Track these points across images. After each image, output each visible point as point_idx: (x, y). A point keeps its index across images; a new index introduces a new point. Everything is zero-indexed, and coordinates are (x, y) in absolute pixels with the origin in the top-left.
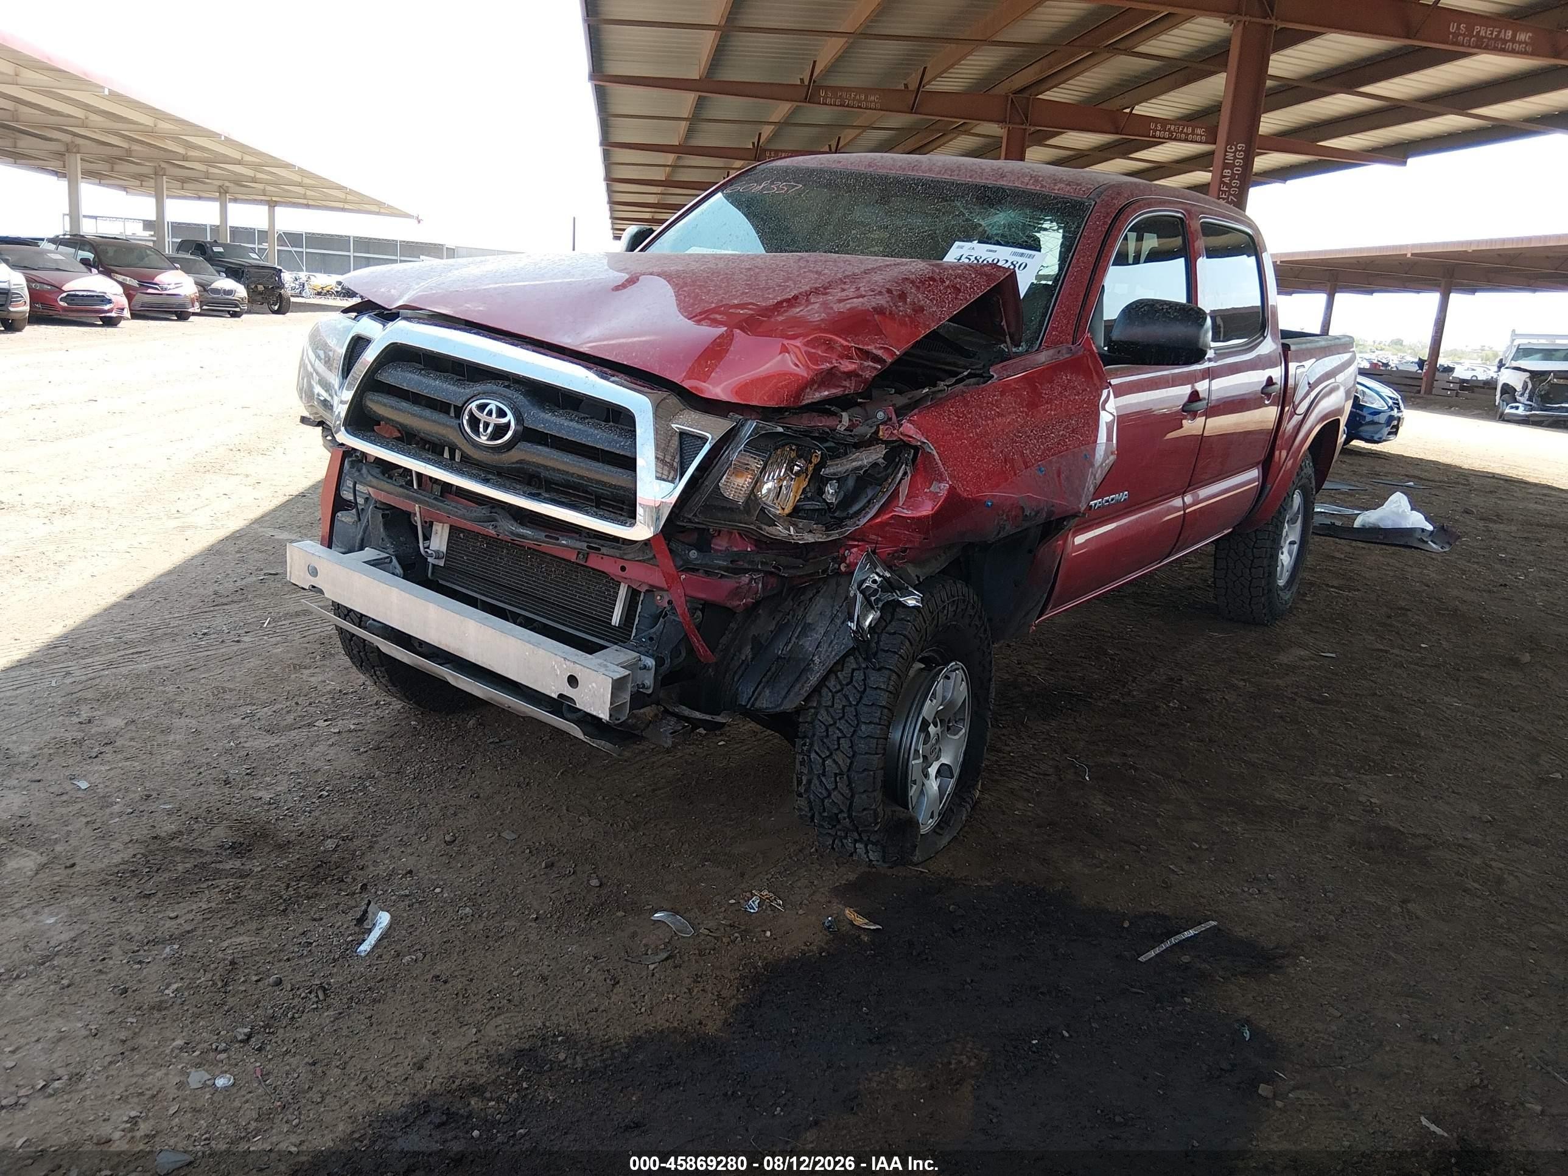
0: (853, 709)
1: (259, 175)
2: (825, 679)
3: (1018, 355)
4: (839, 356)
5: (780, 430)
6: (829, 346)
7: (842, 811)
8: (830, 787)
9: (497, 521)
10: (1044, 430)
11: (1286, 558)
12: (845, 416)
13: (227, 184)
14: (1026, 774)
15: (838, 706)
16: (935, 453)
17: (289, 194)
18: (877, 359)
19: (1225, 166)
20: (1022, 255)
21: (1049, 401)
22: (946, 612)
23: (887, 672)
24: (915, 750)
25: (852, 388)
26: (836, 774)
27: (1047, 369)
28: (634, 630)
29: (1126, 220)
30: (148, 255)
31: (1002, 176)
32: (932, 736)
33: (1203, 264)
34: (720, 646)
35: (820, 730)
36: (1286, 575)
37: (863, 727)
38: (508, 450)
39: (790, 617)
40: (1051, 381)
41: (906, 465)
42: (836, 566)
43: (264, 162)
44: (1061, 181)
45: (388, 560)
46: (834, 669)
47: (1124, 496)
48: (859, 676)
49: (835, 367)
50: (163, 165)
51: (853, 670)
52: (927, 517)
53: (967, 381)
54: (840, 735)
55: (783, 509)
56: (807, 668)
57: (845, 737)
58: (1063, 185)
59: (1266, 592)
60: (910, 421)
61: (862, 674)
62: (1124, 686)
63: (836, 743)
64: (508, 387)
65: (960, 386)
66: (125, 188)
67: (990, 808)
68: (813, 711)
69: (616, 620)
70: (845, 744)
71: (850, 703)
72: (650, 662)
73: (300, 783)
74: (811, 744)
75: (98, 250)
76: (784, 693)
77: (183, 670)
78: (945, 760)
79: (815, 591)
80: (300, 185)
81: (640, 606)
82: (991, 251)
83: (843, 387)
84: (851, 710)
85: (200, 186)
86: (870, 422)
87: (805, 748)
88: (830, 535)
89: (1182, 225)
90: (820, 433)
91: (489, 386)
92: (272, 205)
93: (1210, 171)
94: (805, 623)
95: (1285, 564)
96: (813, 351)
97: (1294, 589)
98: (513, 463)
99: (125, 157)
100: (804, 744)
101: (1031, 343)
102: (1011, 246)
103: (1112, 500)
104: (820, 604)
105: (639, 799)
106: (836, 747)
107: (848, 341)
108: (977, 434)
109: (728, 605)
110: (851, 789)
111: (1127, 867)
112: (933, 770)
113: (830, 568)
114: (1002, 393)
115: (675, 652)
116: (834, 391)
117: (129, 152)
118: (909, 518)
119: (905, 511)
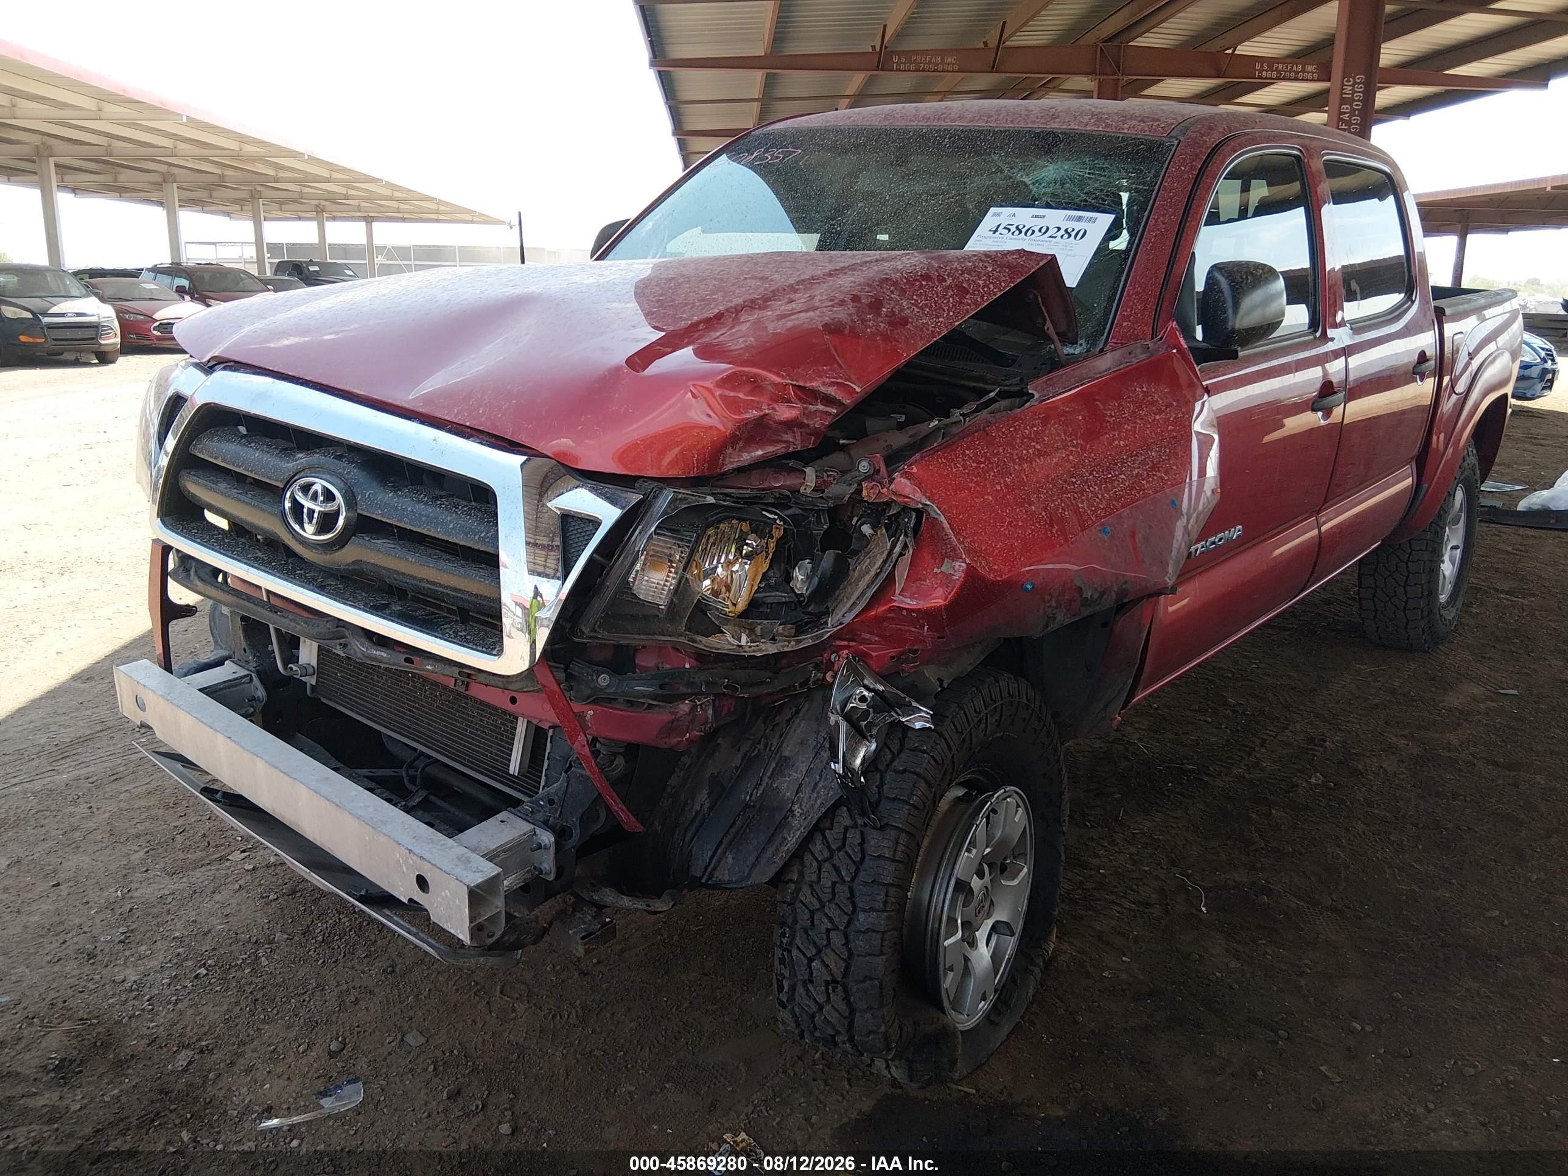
0: (846, 889)
1: (352, 192)
2: (808, 839)
3: (1073, 360)
4: (772, 399)
5: (710, 500)
6: (755, 385)
7: (838, 1033)
8: (821, 999)
9: (346, 637)
10: (1109, 469)
11: (1448, 568)
12: (809, 471)
13: (323, 203)
14: (1120, 905)
15: (826, 882)
16: (942, 518)
17: (382, 209)
18: (828, 400)
19: (1343, 101)
20: (1079, 219)
21: (1117, 426)
22: (983, 726)
23: (893, 833)
24: (949, 917)
25: (798, 442)
26: (827, 983)
27: (1112, 379)
28: (543, 778)
29: (1222, 163)
30: (242, 280)
31: (1054, 117)
32: (976, 893)
33: (1330, 213)
34: (669, 789)
35: (804, 917)
36: (1449, 588)
37: (862, 916)
38: (343, 546)
39: (761, 747)
40: (1119, 397)
41: (906, 535)
42: (820, 675)
43: (353, 179)
44: (1132, 117)
45: (247, 679)
46: (821, 825)
47: (1236, 532)
48: (853, 837)
49: (766, 415)
50: (259, 188)
51: (846, 829)
52: (939, 609)
53: (995, 406)
54: (830, 926)
55: (735, 605)
56: (782, 825)
57: (836, 928)
58: (1134, 122)
59: (1426, 613)
60: (908, 475)
61: (858, 836)
62: (1249, 754)
63: (825, 937)
64: (339, 458)
65: (984, 414)
66: (228, 214)
67: (1068, 967)
68: (793, 886)
69: (514, 768)
70: (837, 939)
71: (842, 878)
72: (547, 838)
73: (179, 954)
74: (793, 936)
75: (194, 278)
76: (752, 858)
77: (106, 781)
78: (1001, 915)
79: (794, 709)
80: (391, 199)
81: (549, 745)
82: (1037, 216)
83: (785, 442)
84: (843, 891)
85: (296, 207)
86: (848, 477)
87: (785, 941)
88: (798, 642)
89: (1300, 167)
90: (776, 498)
91: (317, 458)
92: (369, 220)
93: (1326, 112)
94: (781, 756)
95: (1447, 574)
96: (732, 394)
97: (1459, 604)
98: (348, 564)
99: (220, 183)
100: (783, 935)
101: (1093, 339)
102: (1065, 209)
103: (1220, 540)
104: (801, 728)
105: (601, 967)
106: (825, 943)
107: (782, 377)
108: (1007, 486)
109: (662, 745)
110: (849, 1004)
111: (1260, 1073)
112: (981, 935)
113: (812, 680)
114: (1045, 422)
115: (586, 819)
116: (771, 449)
117: (222, 177)
118: (913, 611)
119: (908, 600)
